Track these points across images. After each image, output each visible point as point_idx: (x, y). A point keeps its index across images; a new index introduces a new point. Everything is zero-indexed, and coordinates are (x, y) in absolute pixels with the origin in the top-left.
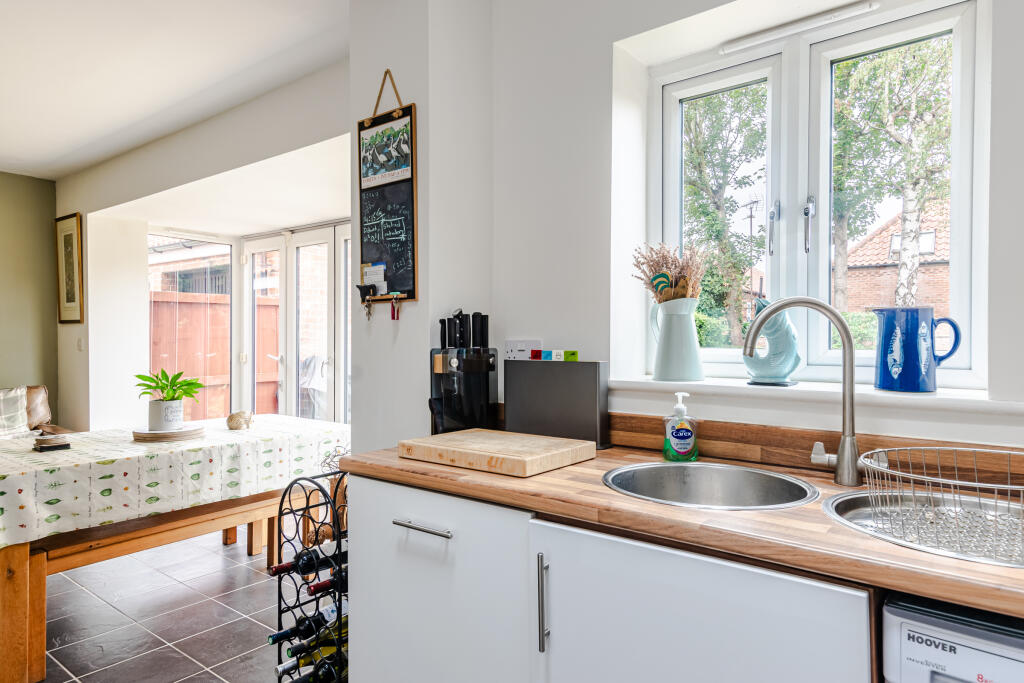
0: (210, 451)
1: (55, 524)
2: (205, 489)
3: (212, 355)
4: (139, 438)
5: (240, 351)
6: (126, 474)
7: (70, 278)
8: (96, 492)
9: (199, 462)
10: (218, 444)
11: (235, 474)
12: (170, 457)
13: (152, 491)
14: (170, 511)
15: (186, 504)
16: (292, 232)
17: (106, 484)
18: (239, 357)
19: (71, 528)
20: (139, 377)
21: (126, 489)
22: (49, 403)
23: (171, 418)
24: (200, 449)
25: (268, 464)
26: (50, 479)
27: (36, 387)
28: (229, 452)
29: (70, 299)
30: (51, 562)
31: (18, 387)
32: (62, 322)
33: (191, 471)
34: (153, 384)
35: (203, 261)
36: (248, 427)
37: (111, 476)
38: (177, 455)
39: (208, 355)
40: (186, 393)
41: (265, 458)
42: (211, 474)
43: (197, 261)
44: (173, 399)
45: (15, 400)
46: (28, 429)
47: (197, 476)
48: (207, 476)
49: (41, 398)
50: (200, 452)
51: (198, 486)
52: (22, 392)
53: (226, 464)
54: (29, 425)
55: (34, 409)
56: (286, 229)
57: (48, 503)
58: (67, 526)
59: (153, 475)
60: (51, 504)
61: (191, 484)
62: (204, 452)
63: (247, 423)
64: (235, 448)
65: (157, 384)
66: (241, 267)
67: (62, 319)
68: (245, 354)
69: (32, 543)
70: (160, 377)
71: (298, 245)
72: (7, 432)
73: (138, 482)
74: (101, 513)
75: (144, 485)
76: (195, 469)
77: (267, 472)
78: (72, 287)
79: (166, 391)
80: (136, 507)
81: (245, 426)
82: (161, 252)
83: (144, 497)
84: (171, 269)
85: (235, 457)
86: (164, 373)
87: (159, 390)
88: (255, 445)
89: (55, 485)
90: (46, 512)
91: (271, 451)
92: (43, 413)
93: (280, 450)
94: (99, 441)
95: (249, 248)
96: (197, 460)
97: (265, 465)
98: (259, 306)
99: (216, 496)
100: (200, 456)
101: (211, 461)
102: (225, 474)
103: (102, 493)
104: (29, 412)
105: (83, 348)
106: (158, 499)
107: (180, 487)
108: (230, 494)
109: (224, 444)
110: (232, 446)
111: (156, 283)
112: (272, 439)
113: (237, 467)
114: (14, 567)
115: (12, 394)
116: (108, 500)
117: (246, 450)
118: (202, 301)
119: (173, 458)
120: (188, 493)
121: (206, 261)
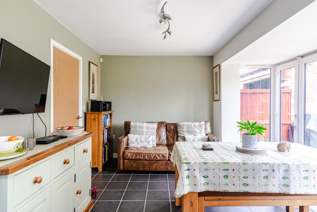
0: (273, 165)
1: (206, 186)
2: (271, 185)
3: (262, 112)
4: (238, 150)
5: (274, 111)
6: (233, 170)
7: (217, 86)
8: (222, 176)
9: (267, 170)
10: (277, 162)
11: (287, 180)
12: (253, 165)
13: (245, 181)
14: (254, 192)
15: (262, 191)
16: (302, 57)
17: (225, 173)
18: (274, 114)
19: (213, 190)
20: (238, 123)
21: (234, 177)
22: (211, 127)
23: (252, 142)
24: (268, 164)
25: (306, 178)
26: (205, 167)
27: (207, 121)
28: (283, 168)
29: (217, 93)
30: (206, 201)
31: (203, 121)
32: (214, 101)
33: (263, 174)
34: (244, 126)
35: (257, 78)
36: (289, 151)
37: (228, 170)
38: (256, 165)
39: (260, 112)
40: (258, 132)
41: (305, 174)
42: (274, 177)
43: (255, 79)
44: (252, 134)
45: (202, 125)
46: (205, 135)
47: (266, 177)
48: (272, 178)
49: (208, 125)
50: (268, 165)
51: (267, 183)
52: (203, 123)
53: (281, 174)
54: (205, 133)
55: (207, 129)
56: (299, 56)
57: (204, 177)
58: (211, 189)
59: (245, 172)
60: (205, 177)
61: (264, 181)
62: (270, 165)
63: (288, 149)
64: (286, 165)
65: (246, 127)
66: (275, 77)
67: (215, 100)
68: (276, 113)
69: (198, 193)
70: (247, 123)
71: (305, 63)
72: (200, 135)
73: (239, 175)
74: (224, 186)
75: (241, 176)
76: (265, 173)
77: (305, 182)
78: (217, 89)
79: (249, 131)
80: (238, 187)
81: (287, 151)
82: (243, 77)
83: (242, 183)
84: (246, 82)
85: (287, 171)
86: (248, 122)
87: (246, 130)
88: (298, 166)
89: (206, 170)
90: (203, 181)
91: (308, 171)
92: (209, 130)
93: (314, 171)
94: (224, 148)
95: (279, 69)
96: (266, 169)
97: (304, 178)
98: (283, 93)
99: (276, 190)
100: (268, 167)
101: (273, 171)
102: (281, 179)
103: (224, 177)
104: (206, 129)
105: (220, 109)
106: (248, 185)
107: (258, 181)
108: (284, 190)
109: (280, 163)
110: (285, 164)
111: (242, 87)
112: (308, 164)
113: (288, 177)
114: (193, 201)
115: (201, 123)
116: (226, 181)
117: (293, 168)
118: (258, 92)
119: (254, 166)
120: (262, 186)
121: (259, 78)
